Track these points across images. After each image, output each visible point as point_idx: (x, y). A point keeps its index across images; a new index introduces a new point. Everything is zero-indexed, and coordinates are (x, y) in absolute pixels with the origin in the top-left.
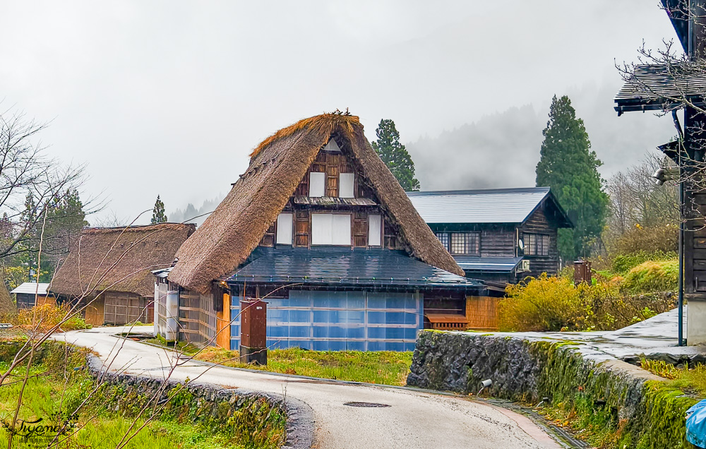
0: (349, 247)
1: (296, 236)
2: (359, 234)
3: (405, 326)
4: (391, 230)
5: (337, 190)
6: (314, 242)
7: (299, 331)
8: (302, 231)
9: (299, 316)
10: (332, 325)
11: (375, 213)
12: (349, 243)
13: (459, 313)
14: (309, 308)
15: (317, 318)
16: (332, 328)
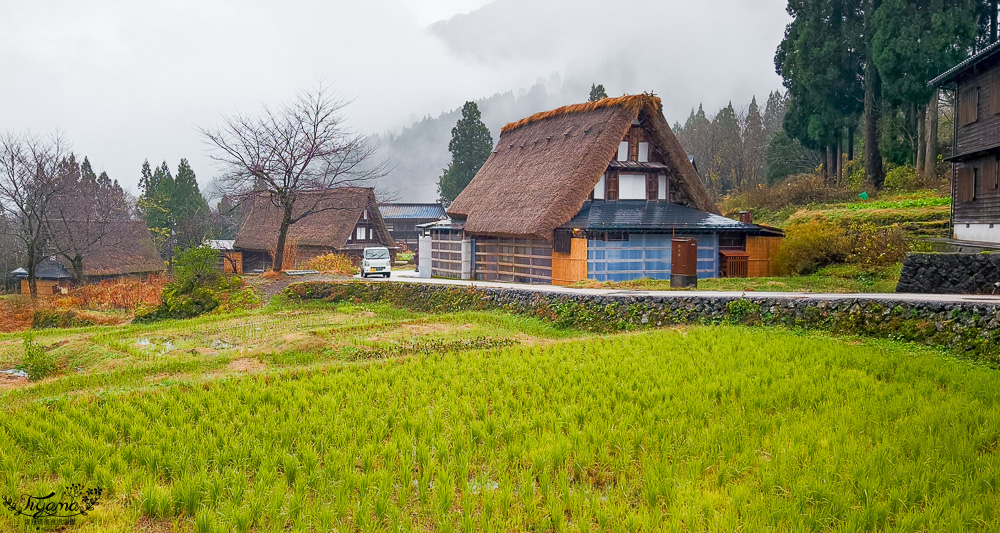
0: (645, 200)
1: (608, 193)
2: (652, 191)
3: (707, 260)
4: (673, 187)
5: (637, 156)
6: (621, 197)
7: (635, 266)
8: (612, 188)
9: (637, 254)
10: (658, 260)
11: (662, 174)
12: (644, 198)
13: (740, 249)
14: (642, 247)
15: (648, 257)
16: (658, 263)
